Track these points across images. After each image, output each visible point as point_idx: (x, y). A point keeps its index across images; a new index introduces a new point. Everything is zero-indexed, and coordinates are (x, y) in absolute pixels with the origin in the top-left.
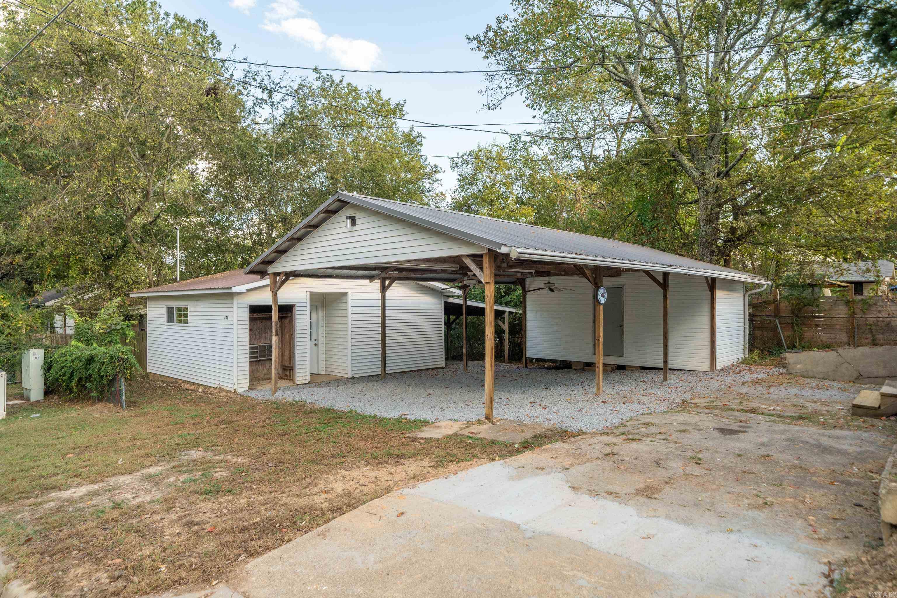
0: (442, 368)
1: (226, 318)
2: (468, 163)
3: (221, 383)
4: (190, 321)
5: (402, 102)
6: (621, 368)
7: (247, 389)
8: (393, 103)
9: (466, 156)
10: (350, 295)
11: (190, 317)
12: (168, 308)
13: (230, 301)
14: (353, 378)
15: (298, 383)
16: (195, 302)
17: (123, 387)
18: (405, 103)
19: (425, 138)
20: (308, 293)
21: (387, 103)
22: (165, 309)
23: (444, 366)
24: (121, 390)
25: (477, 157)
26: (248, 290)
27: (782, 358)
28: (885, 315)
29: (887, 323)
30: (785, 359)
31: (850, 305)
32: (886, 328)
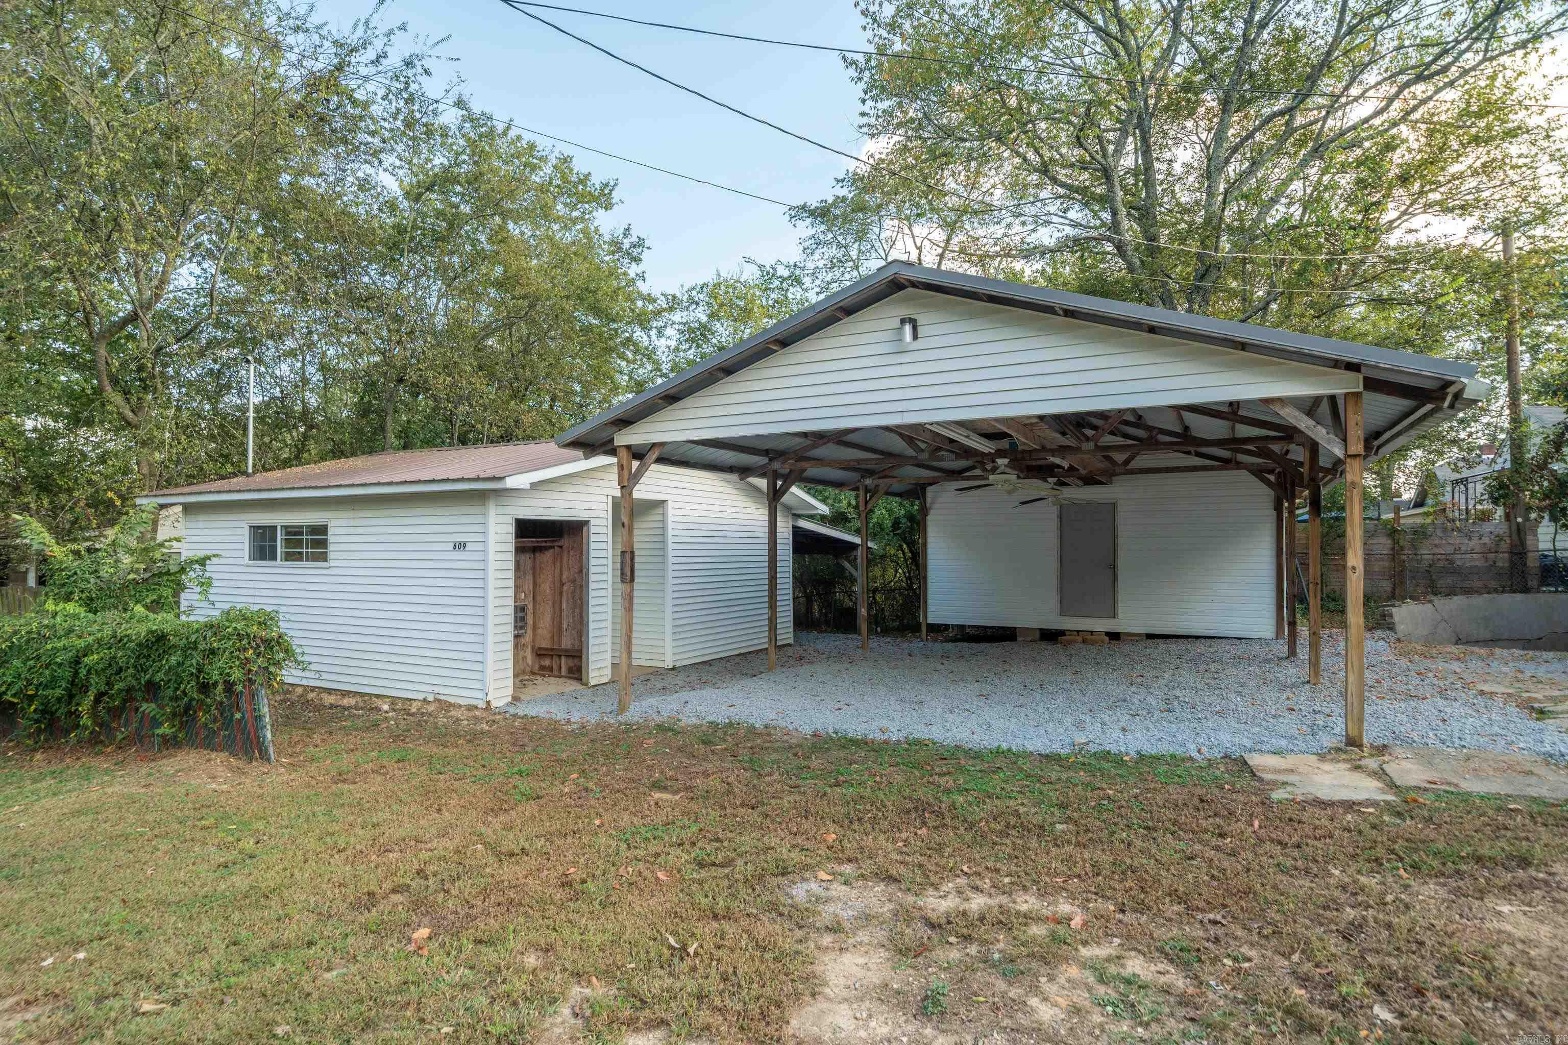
0: (789, 645)
1: (460, 546)
2: (697, 304)
3: (442, 690)
4: (330, 556)
5: (612, 183)
6: (1114, 636)
7: (510, 699)
8: (596, 180)
9: (694, 293)
10: (670, 504)
11: (330, 548)
12: (255, 529)
13: (478, 509)
14: (674, 669)
15: (593, 682)
16: (351, 514)
17: (265, 710)
18: (616, 185)
19: (648, 248)
20: (610, 499)
21: (584, 180)
22: (246, 532)
23: (791, 641)
24: (259, 718)
25: (713, 295)
26: (535, 486)
27: (1384, 616)
28: (1450, 549)
29: (1452, 562)
30: (1391, 616)
31: (1397, 536)
32: (1452, 569)
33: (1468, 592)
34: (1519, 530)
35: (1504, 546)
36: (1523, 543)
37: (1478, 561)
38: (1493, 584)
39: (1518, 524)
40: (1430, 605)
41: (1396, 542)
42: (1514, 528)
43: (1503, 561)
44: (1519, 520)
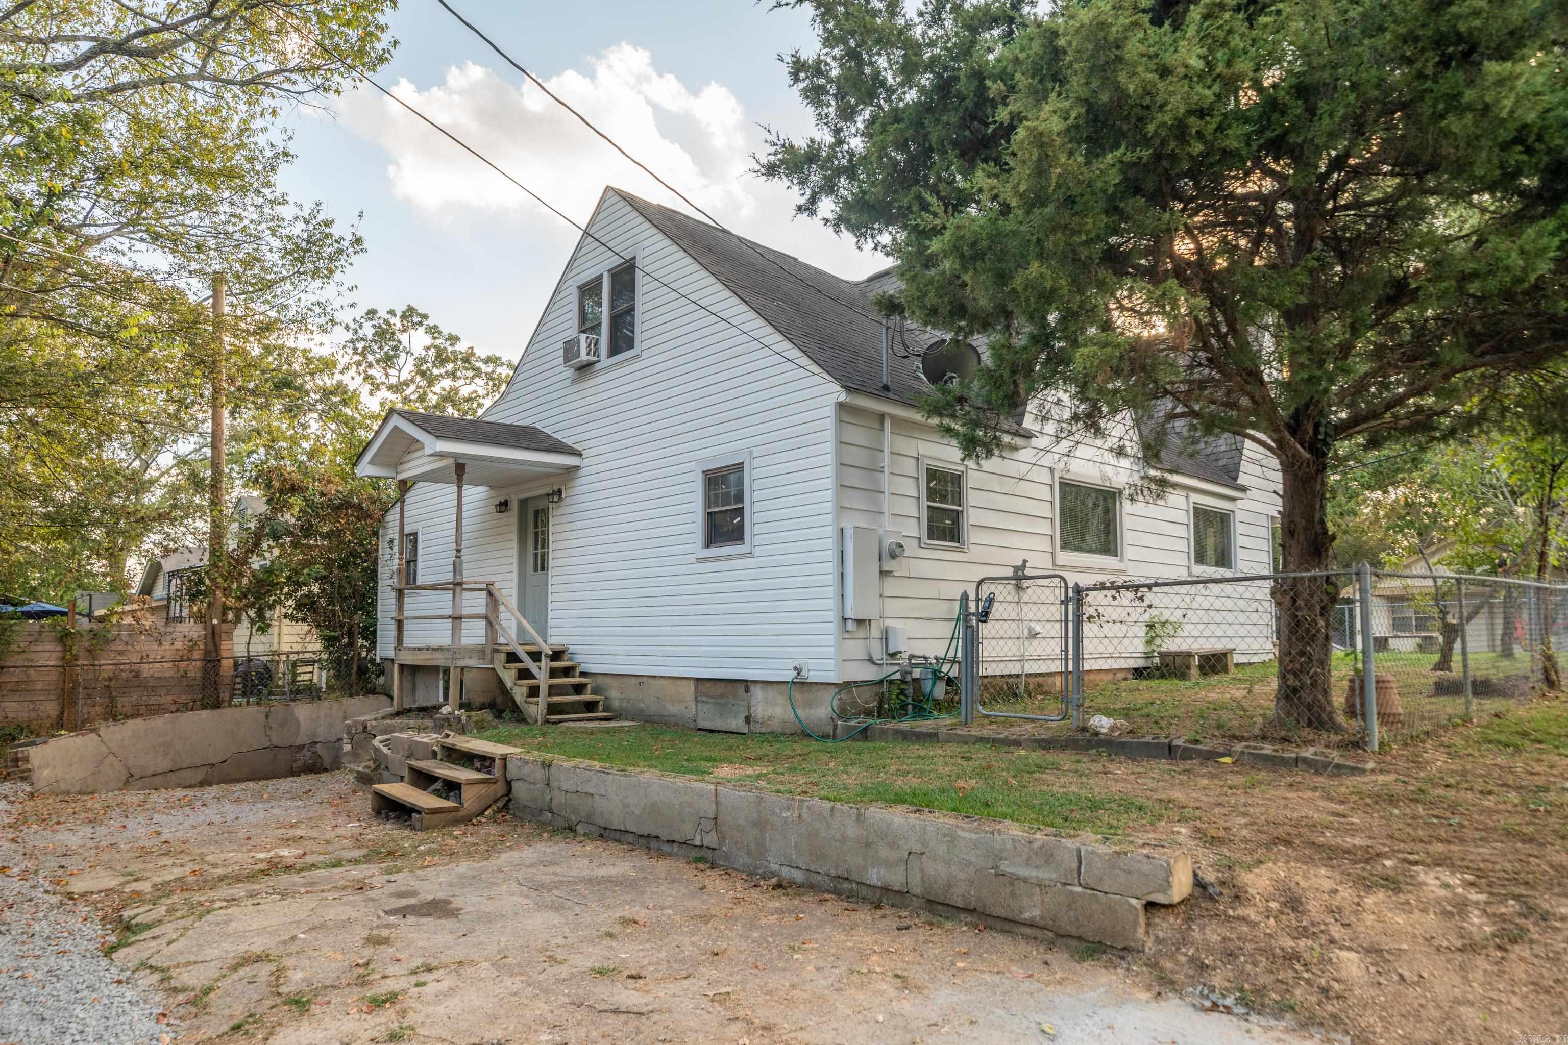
27: (17, 760)
28: (135, 658)
29: (137, 675)
30: (26, 760)
31: (69, 642)
32: (136, 680)
33: (154, 710)
34: (213, 633)
35: (197, 654)
36: (216, 648)
37: (167, 670)
38: (184, 699)
39: (213, 626)
40: (93, 736)
41: (66, 649)
42: (210, 629)
43: (194, 669)
44: (215, 621)
